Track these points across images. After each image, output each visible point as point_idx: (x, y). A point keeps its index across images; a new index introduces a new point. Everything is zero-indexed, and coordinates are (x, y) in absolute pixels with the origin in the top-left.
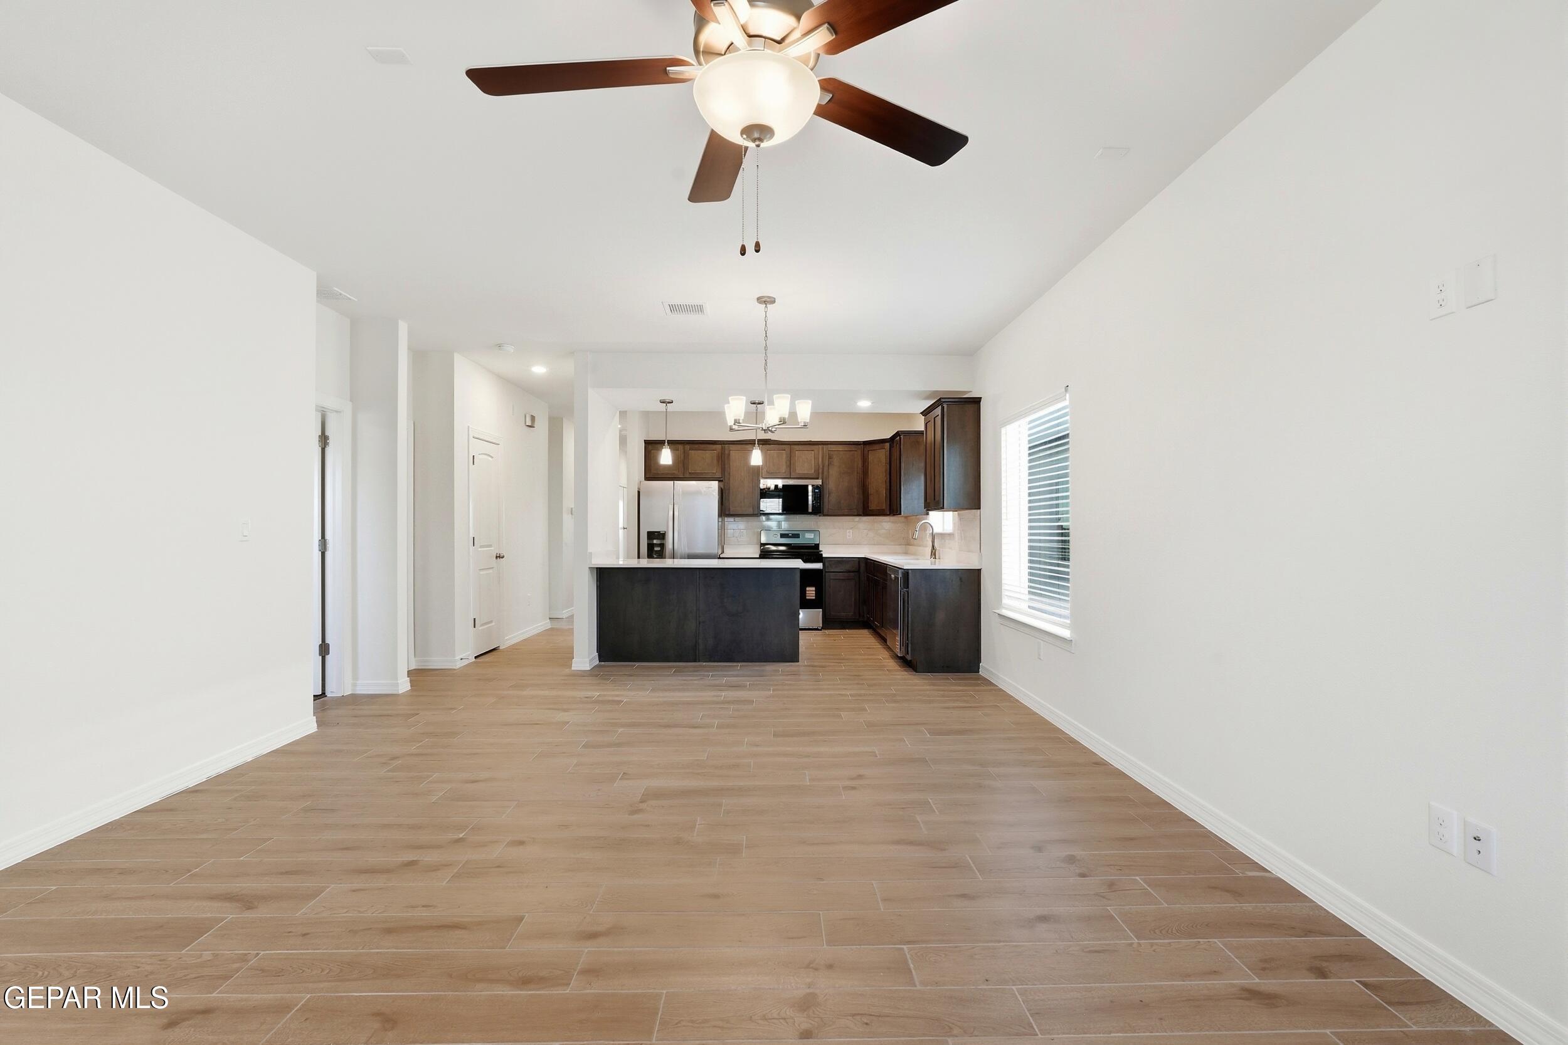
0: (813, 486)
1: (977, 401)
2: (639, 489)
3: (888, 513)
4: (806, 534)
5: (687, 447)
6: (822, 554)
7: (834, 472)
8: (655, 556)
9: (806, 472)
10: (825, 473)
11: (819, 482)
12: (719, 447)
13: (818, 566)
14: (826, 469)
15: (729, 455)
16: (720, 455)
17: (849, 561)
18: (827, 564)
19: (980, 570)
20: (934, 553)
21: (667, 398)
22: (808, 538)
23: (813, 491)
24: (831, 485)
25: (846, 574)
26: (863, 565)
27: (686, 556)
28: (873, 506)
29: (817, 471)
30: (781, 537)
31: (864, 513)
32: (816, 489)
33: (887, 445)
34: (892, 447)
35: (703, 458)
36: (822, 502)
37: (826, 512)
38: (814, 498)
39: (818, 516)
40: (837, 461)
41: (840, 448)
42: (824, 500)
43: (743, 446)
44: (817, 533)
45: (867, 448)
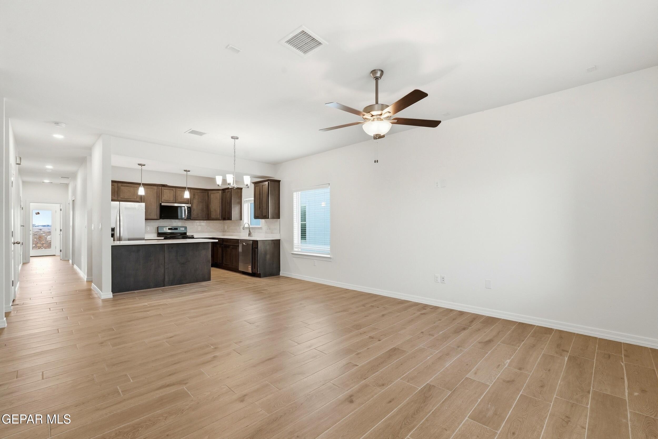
0: (187, 207)
1: (279, 181)
3: (221, 219)
4: (181, 228)
7: (195, 201)
9: (183, 201)
10: (192, 202)
11: (190, 205)
14: (192, 200)
19: (280, 240)
20: (250, 234)
21: (143, 163)
22: (182, 230)
23: (187, 209)
24: (195, 207)
27: (127, 239)
28: (213, 216)
29: (188, 200)
30: (169, 230)
31: (208, 219)
32: (188, 208)
33: (220, 192)
34: (223, 193)
35: (129, 191)
36: (190, 214)
37: (192, 218)
38: (188, 212)
39: (189, 220)
40: (196, 197)
41: (198, 191)
42: (192, 214)
43: (152, 187)
44: (186, 228)
45: (210, 192)
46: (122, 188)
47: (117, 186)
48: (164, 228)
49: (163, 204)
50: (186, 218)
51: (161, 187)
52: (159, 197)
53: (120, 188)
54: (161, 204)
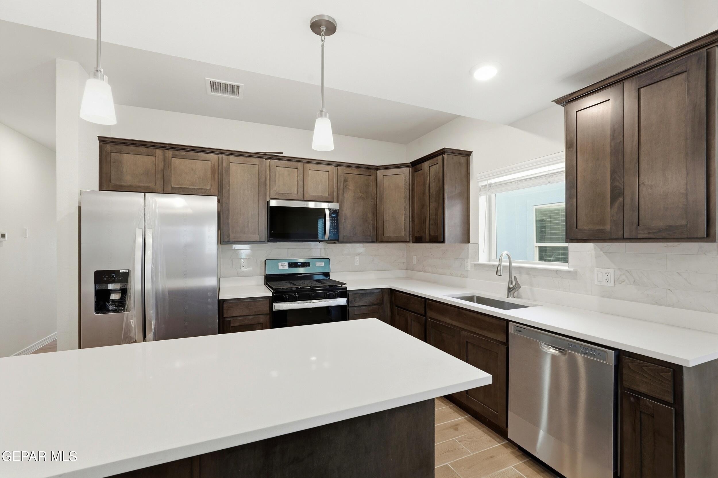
0: (330, 209)
2: (80, 203)
3: (408, 240)
4: (317, 262)
5: (169, 153)
6: (346, 288)
7: (349, 197)
8: (111, 308)
9: (320, 195)
10: (340, 197)
11: (335, 206)
12: (214, 157)
13: (342, 301)
14: (341, 192)
15: (228, 168)
16: (216, 167)
17: (373, 293)
18: (350, 299)
22: (318, 267)
23: (330, 214)
24: (347, 211)
25: (370, 308)
26: (386, 298)
28: (389, 232)
29: (332, 194)
30: (289, 267)
31: (377, 240)
32: (333, 213)
33: (407, 171)
34: (416, 172)
35: (192, 169)
36: (338, 229)
37: (341, 239)
38: (332, 223)
39: (335, 243)
40: (351, 186)
41: (355, 171)
42: (341, 226)
43: (248, 159)
44: (327, 261)
45: (380, 173)
46: (176, 162)
47: (161, 157)
48: (280, 264)
49: (273, 203)
50: (327, 237)
51: (268, 161)
52: (266, 185)
53: (170, 164)
54: (268, 202)
